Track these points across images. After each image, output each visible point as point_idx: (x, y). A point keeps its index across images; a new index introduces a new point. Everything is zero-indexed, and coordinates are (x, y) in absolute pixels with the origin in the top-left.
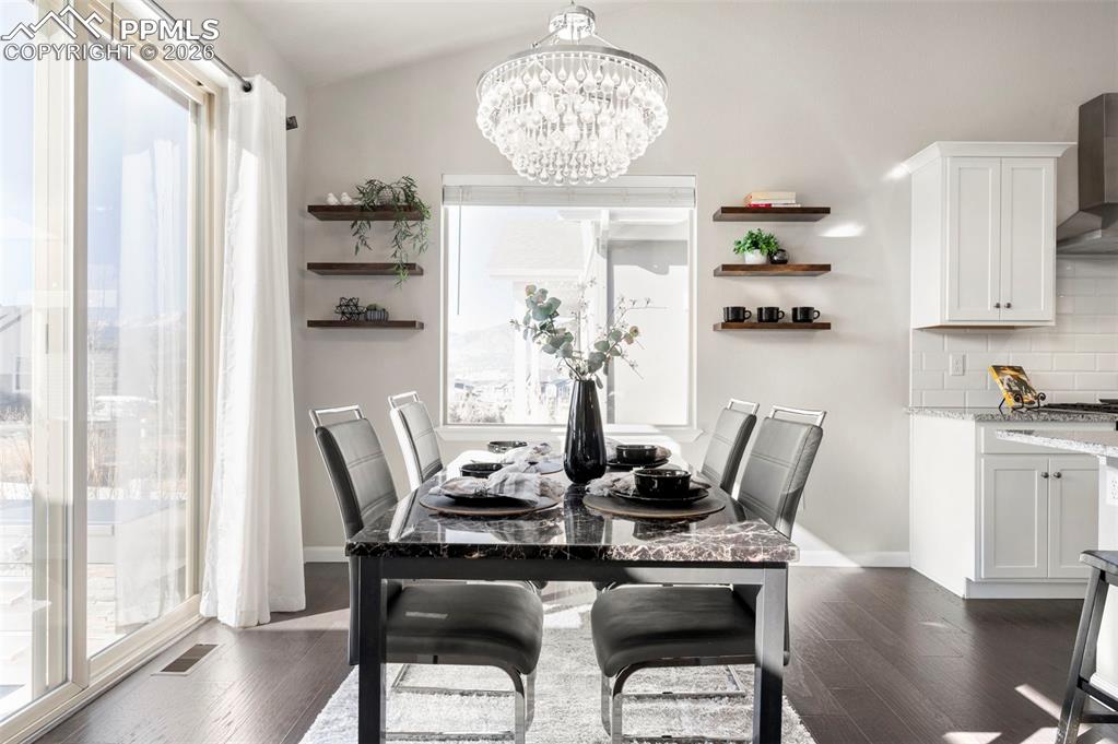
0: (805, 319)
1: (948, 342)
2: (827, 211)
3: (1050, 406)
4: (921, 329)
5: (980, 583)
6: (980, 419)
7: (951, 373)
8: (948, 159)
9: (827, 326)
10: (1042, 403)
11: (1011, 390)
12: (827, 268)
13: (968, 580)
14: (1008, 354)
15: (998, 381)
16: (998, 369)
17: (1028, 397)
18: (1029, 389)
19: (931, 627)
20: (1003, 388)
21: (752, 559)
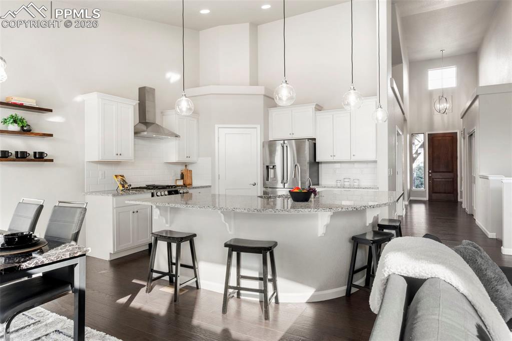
0: (40, 157)
1: (99, 166)
2: (51, 111)
3: (132, 188)
4: (89, 162)
5: (115, 253)
6: (114, 195)
7: (100, 178)
8: (100, 100)
9: (52, 161)
10: (130, 187)
11: (121, 184)
12: (51, 135)
13: (111, 254)
14: (119, 171)
15: (117, 181)
16: (116, 176)
17: (126, 186)
18: (126, 183)
19: (101, 274)
20: (118, 184)
21: (76, 255)
